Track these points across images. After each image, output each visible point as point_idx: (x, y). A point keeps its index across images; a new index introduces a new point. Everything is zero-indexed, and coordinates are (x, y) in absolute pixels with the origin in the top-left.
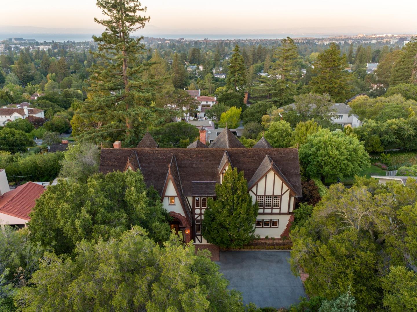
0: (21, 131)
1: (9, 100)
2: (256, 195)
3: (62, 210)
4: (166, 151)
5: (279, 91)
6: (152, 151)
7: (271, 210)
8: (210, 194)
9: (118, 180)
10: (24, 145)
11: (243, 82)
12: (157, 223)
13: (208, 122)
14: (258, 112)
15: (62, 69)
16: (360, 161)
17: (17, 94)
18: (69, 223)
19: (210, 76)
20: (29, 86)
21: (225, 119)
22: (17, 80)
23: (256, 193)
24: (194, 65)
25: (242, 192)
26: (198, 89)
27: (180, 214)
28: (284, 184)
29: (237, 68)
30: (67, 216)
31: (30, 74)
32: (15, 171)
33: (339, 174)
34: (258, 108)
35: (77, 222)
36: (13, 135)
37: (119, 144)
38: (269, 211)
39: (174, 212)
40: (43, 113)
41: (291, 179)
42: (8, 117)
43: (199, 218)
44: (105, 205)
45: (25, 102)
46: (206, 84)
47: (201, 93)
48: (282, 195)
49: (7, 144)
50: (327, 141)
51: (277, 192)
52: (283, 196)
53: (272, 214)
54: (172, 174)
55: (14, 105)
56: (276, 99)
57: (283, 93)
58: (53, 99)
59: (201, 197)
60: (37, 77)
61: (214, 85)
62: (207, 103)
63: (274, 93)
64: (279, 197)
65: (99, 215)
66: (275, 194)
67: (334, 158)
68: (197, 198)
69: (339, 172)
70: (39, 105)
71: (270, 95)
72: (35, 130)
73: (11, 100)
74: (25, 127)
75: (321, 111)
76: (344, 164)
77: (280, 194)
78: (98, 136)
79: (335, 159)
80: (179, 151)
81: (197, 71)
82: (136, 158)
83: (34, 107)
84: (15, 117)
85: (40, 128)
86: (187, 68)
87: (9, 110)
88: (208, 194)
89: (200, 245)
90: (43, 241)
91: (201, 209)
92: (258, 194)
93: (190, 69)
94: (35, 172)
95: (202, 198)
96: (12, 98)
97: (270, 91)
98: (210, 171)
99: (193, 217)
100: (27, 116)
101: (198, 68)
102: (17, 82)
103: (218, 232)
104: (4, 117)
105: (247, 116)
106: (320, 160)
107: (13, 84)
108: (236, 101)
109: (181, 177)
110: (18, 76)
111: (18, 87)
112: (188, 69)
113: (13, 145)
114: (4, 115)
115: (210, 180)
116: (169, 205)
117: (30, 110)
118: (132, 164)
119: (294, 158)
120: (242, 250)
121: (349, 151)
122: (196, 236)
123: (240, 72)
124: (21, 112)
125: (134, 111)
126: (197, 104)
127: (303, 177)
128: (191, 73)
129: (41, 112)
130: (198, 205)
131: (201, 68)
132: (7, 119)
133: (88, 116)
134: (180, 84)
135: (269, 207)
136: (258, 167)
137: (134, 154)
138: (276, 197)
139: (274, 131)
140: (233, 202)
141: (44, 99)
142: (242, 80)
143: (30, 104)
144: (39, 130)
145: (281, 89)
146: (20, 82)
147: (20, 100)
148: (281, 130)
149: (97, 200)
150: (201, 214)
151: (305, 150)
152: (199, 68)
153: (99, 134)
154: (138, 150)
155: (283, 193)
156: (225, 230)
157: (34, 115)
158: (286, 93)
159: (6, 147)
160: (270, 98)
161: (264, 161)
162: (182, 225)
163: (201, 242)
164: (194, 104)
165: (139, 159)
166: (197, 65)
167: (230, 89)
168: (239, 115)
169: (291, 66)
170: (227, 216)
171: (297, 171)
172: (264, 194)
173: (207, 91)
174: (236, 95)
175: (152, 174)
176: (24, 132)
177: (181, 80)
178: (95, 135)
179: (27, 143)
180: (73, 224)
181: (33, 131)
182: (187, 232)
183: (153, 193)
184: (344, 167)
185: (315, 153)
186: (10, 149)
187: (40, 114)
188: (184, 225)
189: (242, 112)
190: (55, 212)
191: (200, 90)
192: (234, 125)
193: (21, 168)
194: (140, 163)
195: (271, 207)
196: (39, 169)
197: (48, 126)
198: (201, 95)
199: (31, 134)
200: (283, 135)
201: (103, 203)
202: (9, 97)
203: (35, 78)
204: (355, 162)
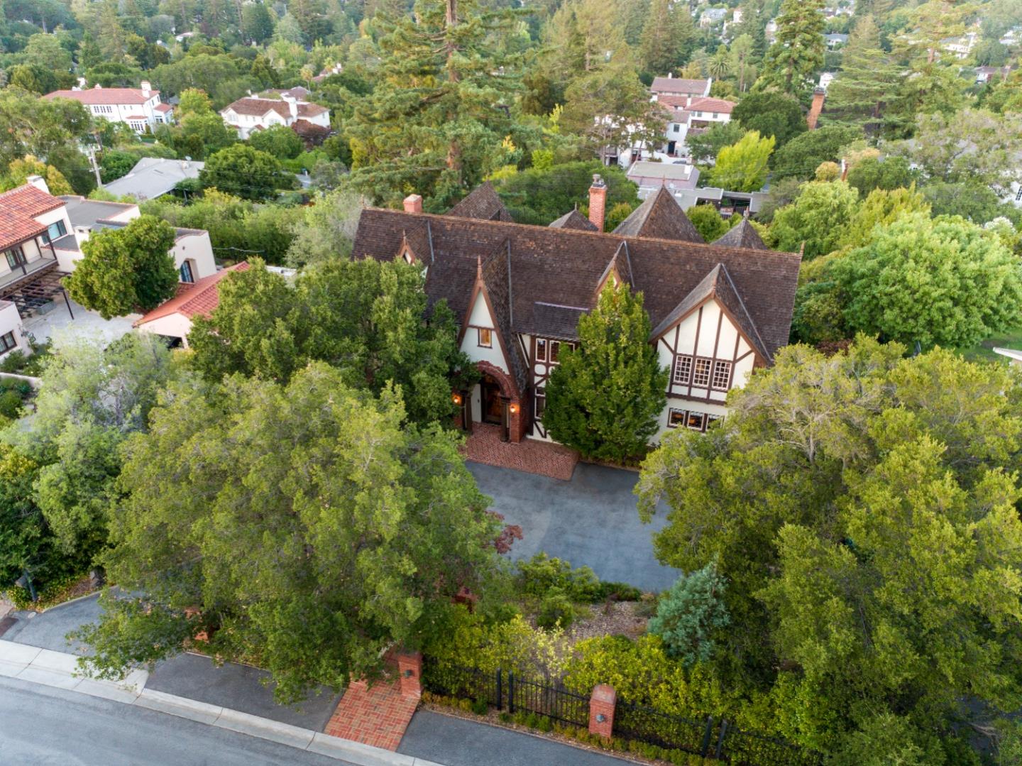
0: (268, 154)
1: (270, 81)
2: (674, 352)
3: (242, 317)
4: (492, 227)
5: (909, 95)
6: (463, 223)
7: (706, 391)
8: (567, 335)
9: (369, 276)
10: (270, 185)
11: (812, 64)
12: (423, 375)
13: (684, 169)
14: (814, 153)
15: (393, 7)
16: (992, 308)
17: (293, 66)
18: (251, 344)
19: (747, 43)
20: (318, 48)
21: (727, 165)
22: (298, 32)
23: (673, 348)
24: (722, 7)
25: (628, 339)
26: (707, 78)
27: (501, 370)
28: (741, 339)
29: (803, 23)
30: (250, 330)
31: (326, 17)
32: (236, 237)
33: (920, 334)
34: (820, 141)
35: (265, 343)
36: (251, 162)
37: (416, 203)
38: (702, 394)
39: (487, 363)
40: (327, 115)
41: (766, 328)
42: (258, 120)
43: (543, 385)
44: (328, 323)
45: (300, 87)
46: (730, 63)
47: (712, 89)
48: (735, 361)
49: (239, 179)
50: (912, 246)
51: (725, 353)
52: (738, 365)
53: (708, 401)
54: (485, 279)
55: (275, 92)
56: (895, 118)
57: (921, 101)
58: (357, 83)
59: (549, 339)
60: (339, 26)
61: (754, 67)
62: (715, 116)
63: (891, 102)
64: (728, 365)
65: (311, 340)
66: (718, 357)
67: (914, 293)
68: (541, 341)
69: (921, 329)
70: (324, 95)
71: (882, 105)
72: (305, 152)
73: (274, 80)
74: (285, 146)
75: (984, 163)
76: (941, 310)
77: (731, 359)
78: (382, 179)
79: (917, 296)
80: (520, 231)
81: (726, 25)
82: (426, 235)
83: (315, 99)
84: (271, 119)
85: (317, 149)
86: (698, 17)
87: (260, 103)
88: (562, 335)
89: (542, 442)
90: (209, 371)
91: (547, 365)
92: (678, 351)
93: (706, 19)
94: (273, 246)
95: (552, 342)
96: (277, 75)
97: (881, 93)
98: (579, 283)
99: (530, 380)
100: (295, 120)
101: (730, 17)
102: (296, 37)
103: (570, 418)
104: (250, 117)
105: (784, 161)
106: (880, 292)
107: (287, 42)
108: (776, 119)
109: (513, 289)
110: (299, 21)
111: (296, 49)
112: (702, 20)
113: (249, 183)
114: (249, 114)
115: (575, 305)
116: (479, 346)
117: (302, 106)
118: (413, 249)
119: (785, 278)
120: (628, 468)
121: (962, 278)
122: (535, 421)
123: (809, 37)
124: (283, 109)
125: (454, 128)
126: (662, 120)
127: (836, 329)
128: (707, 31)
129: (323, 112)
130: (541, 356)
131: (738, 15)
132: (257, 123)
133: (364, 132)
134: (663, 61)
135: (702, 385)
136: (691, 289)
137: (424, 227)
138: (722, 364)
139: (810, 208)
140: (607, 360)
141: (336, 82)
142: (810, 60)
143: (308, 92)
144: (312, 153)
145: (916, 92)
146: (302, 36)
147: (293, 80)
148: (827, 206)
149: (313, 309)
150: (545, 377)
151: (853, 263)
152: (732, 17)
153: (384, 175)
154: (434, 219)
155: (738, 357)
156: (582, 415)
157: (309, 120)
158: (930, 103)
159: (236, 186)
160: (880, 116)
161: (709, 276)
162: (503, 393)
163: (545, 437)
164: (657, 118)
165: (433, 239)
166: (730, 7)
167: (773, 83)
168: (767, 157)
169: (959, 22)
170: (590, 387)
171: (784, 311)
172: (692, 353)
173: (730, 83)
174: (781, 101)
175: (456, 276)
176: (273, 158)
177: (669, 50)
178: (375, 177)
179: (277, 181)
180: (257, 347)
181: (301, 156)
182: (513, 410)
183: (442, 315)
184: (937, 316)
185: (874, 273)
186: (242, 191)
187: (320, 116)
188: (507, 395)
189: (777, 147)
190: (231, 319)
191: (710, 80)
192: (748, 181)
193: (249, 232)
194: (435, 247)
195: (707, 386)
196: (280, 239)
197: (332, 147)
198: (711, 95)
199: (296, 161)
200: (830, 219)
201: (324, 319)
202: (270, 72)
203: (334, 28)
204: (975, 309)
